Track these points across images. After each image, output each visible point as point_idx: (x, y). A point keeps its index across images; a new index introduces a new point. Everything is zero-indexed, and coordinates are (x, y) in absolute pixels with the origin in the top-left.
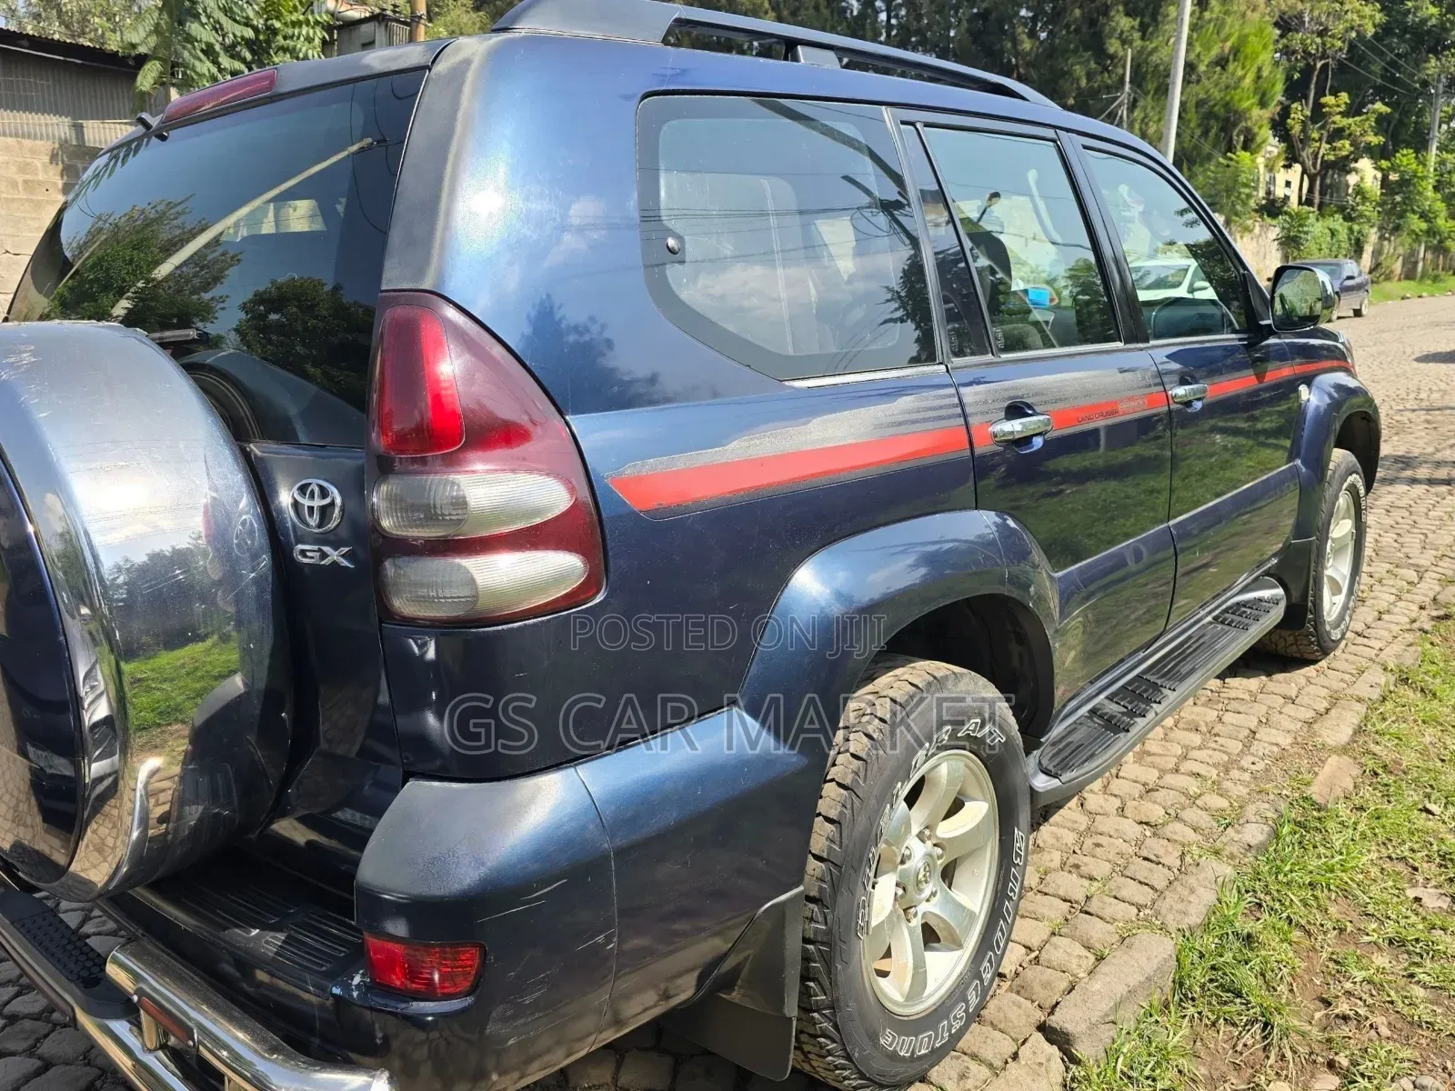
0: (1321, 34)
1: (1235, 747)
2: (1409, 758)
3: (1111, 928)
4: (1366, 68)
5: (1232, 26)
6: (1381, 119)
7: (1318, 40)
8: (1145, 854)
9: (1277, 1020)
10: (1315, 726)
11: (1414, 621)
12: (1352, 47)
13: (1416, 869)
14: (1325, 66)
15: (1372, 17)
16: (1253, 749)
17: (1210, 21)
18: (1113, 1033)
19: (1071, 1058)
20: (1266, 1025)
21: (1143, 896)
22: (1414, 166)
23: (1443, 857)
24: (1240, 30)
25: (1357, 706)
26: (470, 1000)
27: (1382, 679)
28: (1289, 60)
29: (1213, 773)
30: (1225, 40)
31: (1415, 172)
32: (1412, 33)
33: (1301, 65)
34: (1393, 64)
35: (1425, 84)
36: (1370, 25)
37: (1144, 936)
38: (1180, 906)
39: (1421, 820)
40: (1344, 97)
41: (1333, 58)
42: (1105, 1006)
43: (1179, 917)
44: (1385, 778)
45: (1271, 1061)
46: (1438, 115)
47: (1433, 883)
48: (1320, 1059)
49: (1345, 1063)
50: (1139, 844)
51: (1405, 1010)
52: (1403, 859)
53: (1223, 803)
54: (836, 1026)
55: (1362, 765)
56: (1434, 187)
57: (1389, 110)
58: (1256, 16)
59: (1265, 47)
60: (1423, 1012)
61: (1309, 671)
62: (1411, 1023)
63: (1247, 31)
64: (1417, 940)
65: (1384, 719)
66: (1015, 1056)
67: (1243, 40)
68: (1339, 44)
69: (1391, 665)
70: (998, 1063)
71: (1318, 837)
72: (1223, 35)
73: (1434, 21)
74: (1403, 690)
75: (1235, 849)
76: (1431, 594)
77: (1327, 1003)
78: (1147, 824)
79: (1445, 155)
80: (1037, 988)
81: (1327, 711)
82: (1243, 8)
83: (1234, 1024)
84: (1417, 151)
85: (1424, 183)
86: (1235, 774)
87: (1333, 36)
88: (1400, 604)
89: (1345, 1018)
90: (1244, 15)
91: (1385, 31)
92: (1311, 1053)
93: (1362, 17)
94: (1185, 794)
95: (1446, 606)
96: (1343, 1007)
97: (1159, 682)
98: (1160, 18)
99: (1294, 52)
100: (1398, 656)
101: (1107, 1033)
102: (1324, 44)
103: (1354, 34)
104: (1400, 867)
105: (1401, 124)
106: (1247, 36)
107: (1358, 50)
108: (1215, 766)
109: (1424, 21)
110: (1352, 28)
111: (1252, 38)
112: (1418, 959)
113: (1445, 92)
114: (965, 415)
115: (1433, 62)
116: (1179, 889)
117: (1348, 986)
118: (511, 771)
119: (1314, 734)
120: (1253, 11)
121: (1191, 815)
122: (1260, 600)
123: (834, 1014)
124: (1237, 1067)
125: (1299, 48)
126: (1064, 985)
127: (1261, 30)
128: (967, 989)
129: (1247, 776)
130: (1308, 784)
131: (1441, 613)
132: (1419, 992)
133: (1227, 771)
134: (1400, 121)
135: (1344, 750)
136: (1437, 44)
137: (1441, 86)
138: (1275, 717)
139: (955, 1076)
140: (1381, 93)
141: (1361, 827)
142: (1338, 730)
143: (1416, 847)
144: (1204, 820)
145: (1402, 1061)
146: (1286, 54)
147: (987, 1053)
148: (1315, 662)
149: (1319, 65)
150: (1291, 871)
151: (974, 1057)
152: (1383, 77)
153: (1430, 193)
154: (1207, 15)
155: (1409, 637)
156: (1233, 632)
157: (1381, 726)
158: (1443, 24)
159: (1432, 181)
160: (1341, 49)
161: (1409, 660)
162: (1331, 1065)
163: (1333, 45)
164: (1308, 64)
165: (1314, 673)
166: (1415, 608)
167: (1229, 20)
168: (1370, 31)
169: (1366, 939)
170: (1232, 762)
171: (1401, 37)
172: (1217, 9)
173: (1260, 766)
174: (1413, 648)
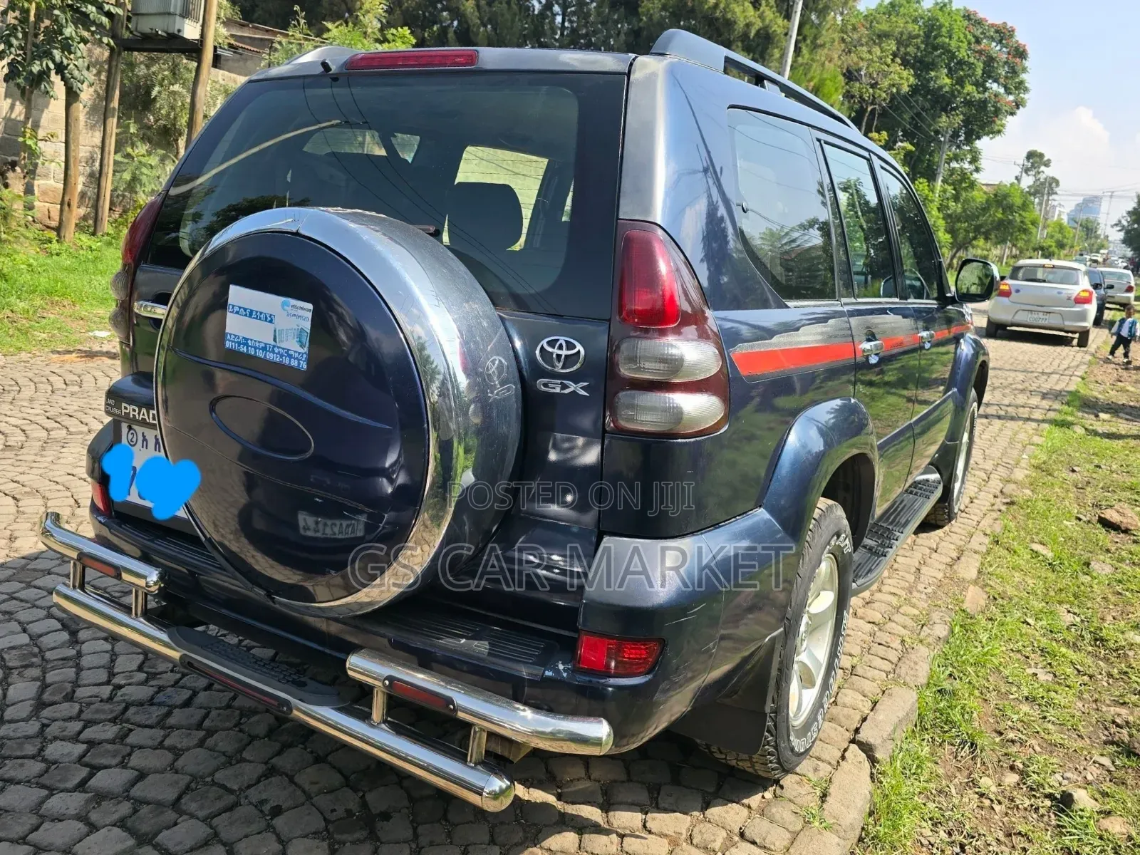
0: (873, 86)
1: (911, 578)
2: (1011, 591)
3: (875, 685)
4: (900, 116)
5: (815, 71)
6: (908, 155)
7: (871, 91)
8: (879, 641)
9: (979, 742)
10: (955, 567)
11: (993, 505)
12: (893, 97)
13: (1027, 657)
14: (873, 111)
15: (908, 79)
16: (921, 580)
17: (801, 65)
18: (893, 746)
19: (873, 760)
20: (972, 744)
21: (887, 666)
22: (927, 192)
23: (1042, 651)
24: (821, 74)
25: (977, 556)
26: (649, 677)
27: (987, 540)
28: (849, 102)
29: (903, 593)
30: (809, 81)
31: (927, 196)
32: (933, 95)
33: (856, 107)
34: (918, 115)
35: (937, 132)
36: (906, 84)
37: (897, 690)
38: (912, 672)
39: (1025, 628)
40: (884, 134)
41: (880, 105)
42: (889, 729)
43: (913, 678)
44: (1000, 601)
45: (979, 766)
46: (945, 157)
47: (1040, 666)
48: (1005, 765)
49: (1021, 766)
50: (873, 635)
51: (1046, 737)
52: (1019, 651)
53: (916, 612)
54: (775, 726)
55: (987, 593)
56: (938, 209)
57: (913, 149)
58: (832, 65)
59: (836, 90)
60: (1057, 738)
61: (939, 532)
62: (1051, 744)
63: (825, 76)
64: (1042, 697)
65: (991, 566)
66: (843, 757)
67: (822, 82)
68: (884, 95)
69: (988, 532)
70: (835, 763)
71: (973, 636)
72: (809, 76)
73: (947, 89)
74: (996, 548)
75: (930, 640)
76: (999, 489)
77: (1000, 734)
78: (873, 623)
79: (946, 186)
80: (843, 719)
81: (958, 558)
82: (823, 59)
83: (952, 745)
84: (929, 181)
85: (931, 205)
86: (915, 594)
87: (880, 89)
88: (982, 493)
89: (1013, 742)
90: (823, 65)
91: (915, 90)
92: (1000, 761)
93: (901, 78)
94: (890, 604)
95: (1010, 496)
96: (1011, 735)
97: (890, 527)
98: (767, 57)
99: (853, 97)
100: (990, 526)
101: (890, 745)
102: (874, 93)
103: (894, 90)
104: (1019, 656)
105: (919, 160)
106: (825, 80)
107: (897, 101)
108: (903, 589)
109: (941, 88)
110: (894, 85)
111: (828, 82)
112: (1044, 708)
113: (950, 141)
114: (852, 336)
115: (944, 118)
116: (908, 662)
117: (1010, 723)
118: (673, 533)
119: (955, 572)
120: (830, 61)
121: (897, 617)
122: (927, 481)
123: (776, 717)
124: (959, 769)
125: (857, 94)
126: (858, 718)
127: (835, 77)
128: (816, 714)
129: (924, 596)
130: (963, 602)
131: (1008, 500)
132: (1050, 726)
133: (911, 593)
134: (919, 157)
135: (975, 582)
136: (948, 105)
137: (948, 136)
138: (928, 561)
139: (811, 769)
140: (908, 136)
141: (994, 631)
142: (968, 569)
143: (1026, 644)
144: (910, 623)
145: (1053, 764)
146: (847, 97)
147: (826, 756)
148: (942, 527)
149: (869, 109)
150: (964, 654)
151: (818, 759)
152: (910, 124)
153: (935, 212)
154: (800, 59)
155: (995, 515)
156: (921, 500)
157: (990, 570)
158: (953, 91)
159: (936, 204)
160: (885, 100)
161: (998, 528)
162: (1012, 768)
163: (880, 96)
164: (862, 107)
165: (942, 535)
166: (991, 496)
167: (815, 65)
168: (905, 89)
169: (1011, 697)
170: (911, 587)
171: (924, 97)
172: (807, 56)
173: (929, 590)
174: (998, 522)
